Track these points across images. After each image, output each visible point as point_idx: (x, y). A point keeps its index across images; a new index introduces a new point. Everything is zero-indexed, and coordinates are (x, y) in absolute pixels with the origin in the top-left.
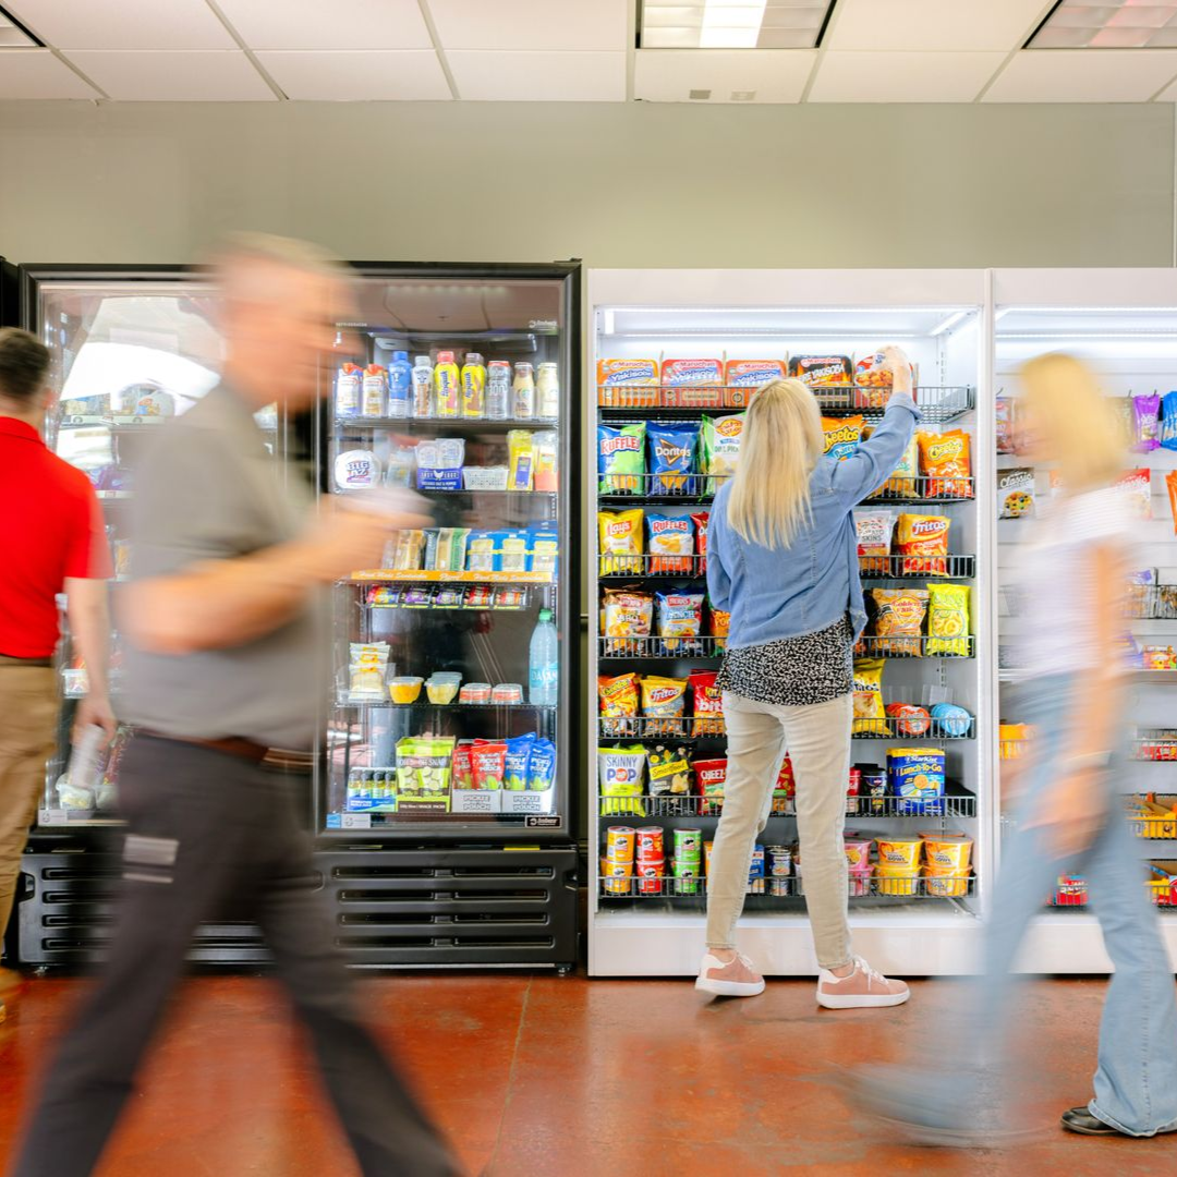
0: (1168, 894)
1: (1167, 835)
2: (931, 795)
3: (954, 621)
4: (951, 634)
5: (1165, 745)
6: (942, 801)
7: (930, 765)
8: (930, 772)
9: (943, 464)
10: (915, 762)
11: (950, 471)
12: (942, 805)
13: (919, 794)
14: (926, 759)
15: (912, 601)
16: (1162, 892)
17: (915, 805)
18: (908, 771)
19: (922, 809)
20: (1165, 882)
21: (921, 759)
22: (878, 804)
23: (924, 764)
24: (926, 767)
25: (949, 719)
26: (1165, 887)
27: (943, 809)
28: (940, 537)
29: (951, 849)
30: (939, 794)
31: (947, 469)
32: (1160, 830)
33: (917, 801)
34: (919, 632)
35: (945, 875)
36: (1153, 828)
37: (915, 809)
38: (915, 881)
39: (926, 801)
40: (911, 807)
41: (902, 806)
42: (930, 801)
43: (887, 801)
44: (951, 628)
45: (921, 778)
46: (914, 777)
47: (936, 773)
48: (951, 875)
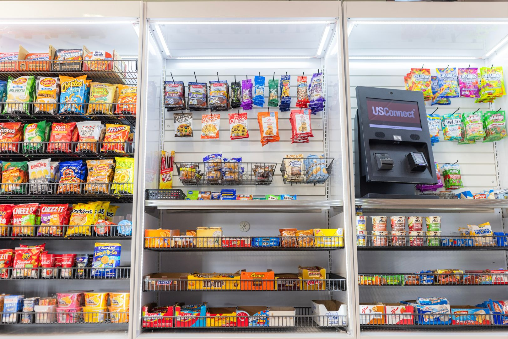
0: (235, 321)
1: (235, 288)
2: (109, 267)
3: (125, 175)
4: (123, 182)
5: (234, 239)
6: (115, 270)
7: (111, 251)
8: (111, 255)
9: (125, 97)
10: (103, 250)
11: (128, 100)
12: (115, 272)
13: (103, 266)
14: (109, 248)
15: (105, 165)
16: (232, 320)
17: (100, 272)
18: (99, 254)
19: (104, 275)
20: (234, 314)
21: (106, 248)
22: (81, 272)
23: (107, 251)
24: (108, 252)
25: (121, 226)
26: (233, 317)
27: (115, 275)
28: (120, 133)
29: (118, 296)
30: (114, 266)
31: (126, 100)
32: (232, 285)
33: (101, 270)
34: (107, 181)
35: (115, 311)
36: (228, 284)
37: (100, 275)
38: (102, 315)
39: (106, 270)
40: (98, 274)
41: (93, 273)
42: (109, 270)
43: (85, 270)
44: (123, 178)
45: (105, 257)
46: (101, 257)
47: (114, 255)
48: (118, 311)
